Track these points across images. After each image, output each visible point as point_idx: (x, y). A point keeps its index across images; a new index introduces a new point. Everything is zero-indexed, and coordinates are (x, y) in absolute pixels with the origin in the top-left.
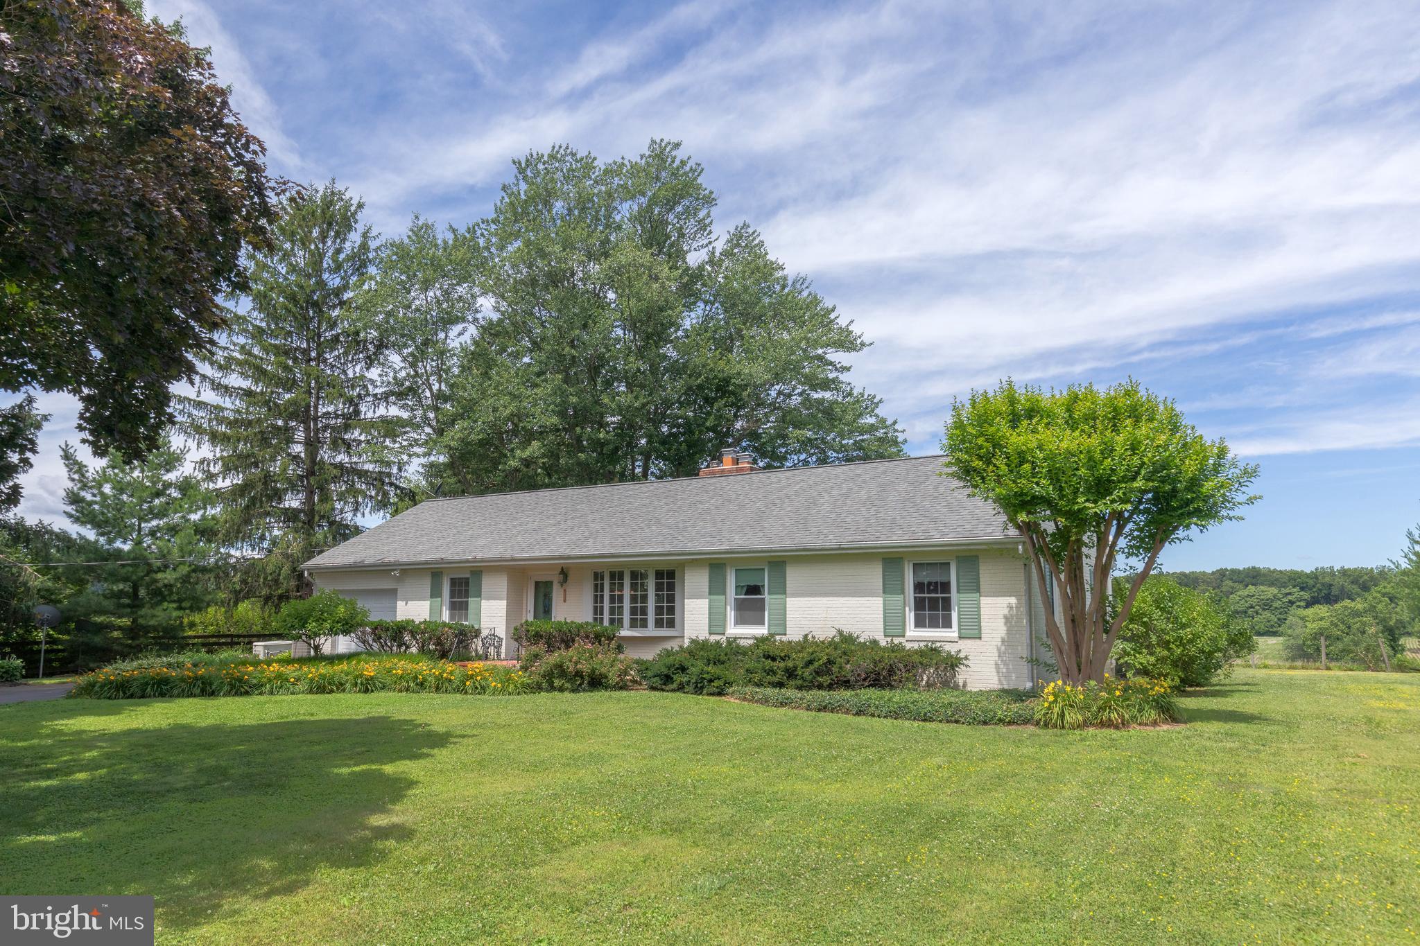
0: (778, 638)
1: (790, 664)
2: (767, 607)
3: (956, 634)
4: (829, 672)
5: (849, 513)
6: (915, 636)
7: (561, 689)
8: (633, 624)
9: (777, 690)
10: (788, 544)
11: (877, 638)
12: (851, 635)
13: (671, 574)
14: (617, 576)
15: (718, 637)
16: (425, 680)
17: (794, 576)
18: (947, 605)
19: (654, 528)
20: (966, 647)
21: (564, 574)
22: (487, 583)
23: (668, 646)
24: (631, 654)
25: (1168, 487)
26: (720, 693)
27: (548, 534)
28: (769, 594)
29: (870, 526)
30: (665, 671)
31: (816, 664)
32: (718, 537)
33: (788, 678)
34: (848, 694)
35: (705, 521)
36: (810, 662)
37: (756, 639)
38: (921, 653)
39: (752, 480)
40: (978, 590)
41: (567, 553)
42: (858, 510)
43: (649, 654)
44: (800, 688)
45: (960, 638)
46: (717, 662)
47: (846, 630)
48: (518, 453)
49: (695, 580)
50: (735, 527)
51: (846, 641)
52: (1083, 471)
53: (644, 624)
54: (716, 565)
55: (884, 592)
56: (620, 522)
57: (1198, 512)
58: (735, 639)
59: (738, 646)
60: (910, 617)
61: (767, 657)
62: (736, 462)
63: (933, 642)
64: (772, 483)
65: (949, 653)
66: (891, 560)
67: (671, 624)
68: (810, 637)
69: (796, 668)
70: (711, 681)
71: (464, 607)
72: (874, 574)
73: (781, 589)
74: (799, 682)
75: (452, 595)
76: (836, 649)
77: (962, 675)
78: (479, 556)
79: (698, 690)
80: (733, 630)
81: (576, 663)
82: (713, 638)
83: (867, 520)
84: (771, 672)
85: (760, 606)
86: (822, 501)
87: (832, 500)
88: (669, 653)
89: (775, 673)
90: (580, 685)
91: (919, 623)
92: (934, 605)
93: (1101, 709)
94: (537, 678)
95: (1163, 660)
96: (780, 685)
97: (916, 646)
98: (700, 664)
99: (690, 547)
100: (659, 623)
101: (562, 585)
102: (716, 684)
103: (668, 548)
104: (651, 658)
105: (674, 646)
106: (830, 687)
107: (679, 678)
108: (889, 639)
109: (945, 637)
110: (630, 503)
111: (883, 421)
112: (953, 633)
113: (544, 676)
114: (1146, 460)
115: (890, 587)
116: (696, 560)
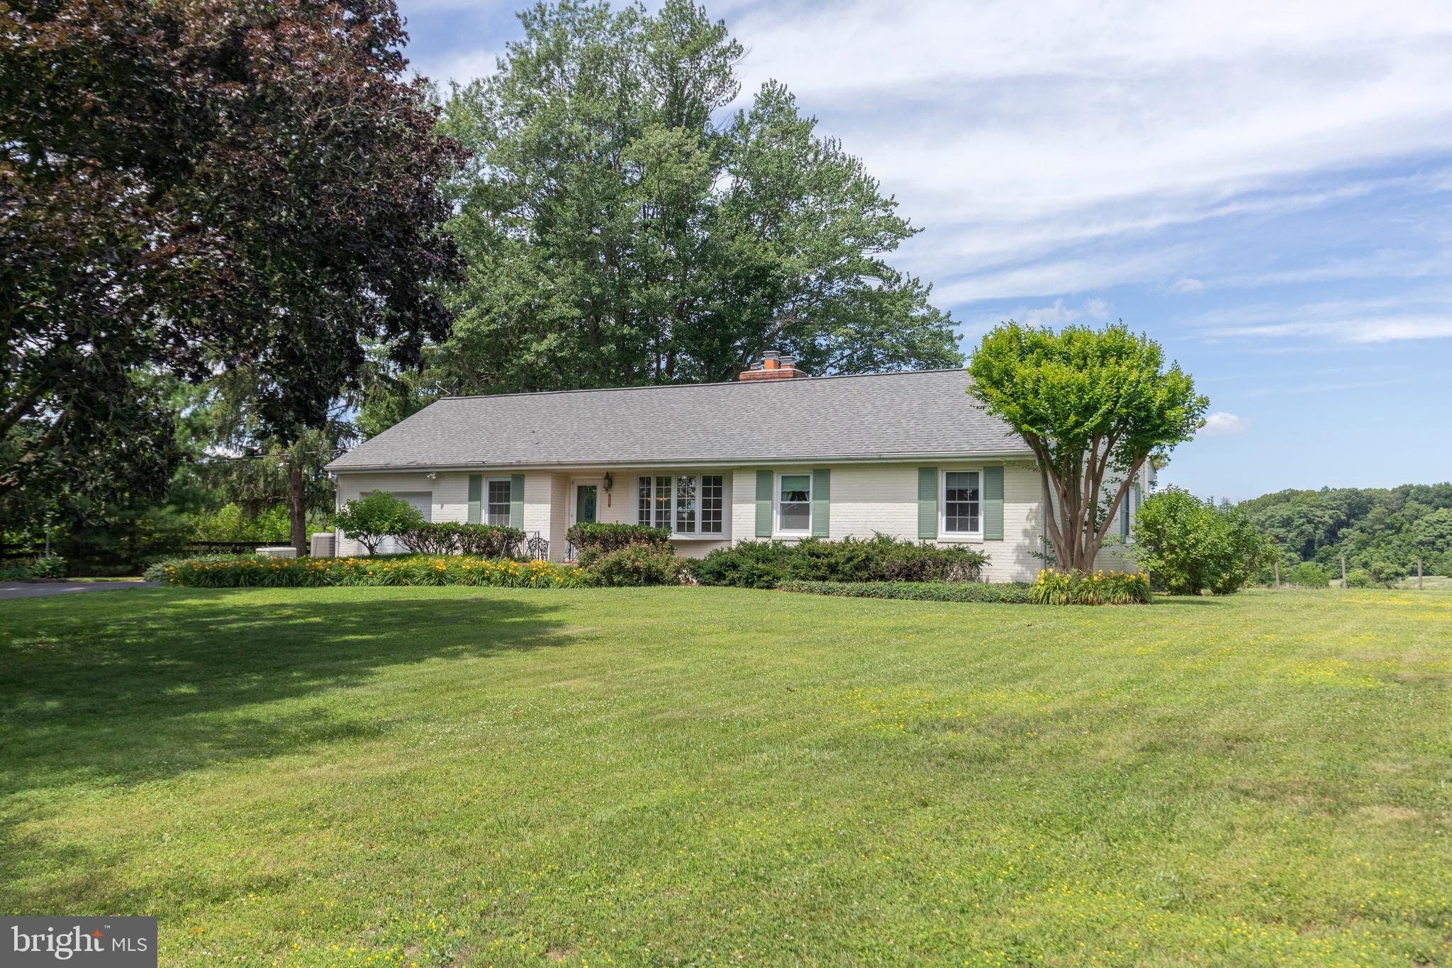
0: (821, 540)
1: (833, 560)
2: (811, 512)
3: (982, 537)
4: (867, 568)
5: (891, 424)
6: (946, 538)
7: (620, 584)
8: (681, 527)
9: (821, 583)
10: (832, 454)
11: (912, 540)
12: (888, 538)
13: (718, 481)
14: (664, 481)
15: (765, 540)
16: (491, 575)
17: (837, 482)
18: (975, 510)
19: (701, 435)
20: (989, 548)
21: (610, 479)
22: (530, 486)
23: (718, 546)
24: (683, 555)
25: (1143, 414)
26: (769, 586)
27: (591, 438)
28: (814, 499)
29: (908, 437)
30: (717, 568)
31: (856, 561)
32: (766, 446)
33: (831, 573)
34: (882, 584)
35: (751, 429)
36: (850, 559)
37: (801, 540)
38: (949, 552)
39: (796, 388)
40: (1002, 497)
41: (616, 458)
42: (899, 422)
43: (701, 555)
44: (841, 581)
45: (985, 539)
46: (766, 560)
47: (885, 532)
48: (535, 346)
49: (743, 486)
50: (781, 436)
51: (884, 544)
52: (1073, 398)
53: (691, 527)
54: (764, 472)
55: (920, 498)
56: (664, 428)
57: (1166, 435)
58: (781, 542)
59: (784, 547)
60: (942, 520)
61: (812, 555)
62: (779, 365)
63: (960, 543)
64: (816, 391)
65: (974, 553)
66: (927, 469)
67: (718, 528)
68: (851, 539)
69: (837, 563)
70: (760, 576)
71: (506, 510)
72: (911, 481)
73: (825, 495)
74: (840, 576)
75: (492, 499)
76: (873, 549)
77: (985, 572)
78: (523, 460)
79: (749, 583)
80: (778, 533)
81: (634, 561)
82: (760, 541)
83: (906, 432)
84: (815, 567)
85: (805, 511)
86: (865, 411)
87: (875, 411)
88: (719, 554)
89: (819, 569)
90: (637, 581)
91: (950, 526)
92: (963, 510)
93: (1081, 590)
94: (597, 575)
95: (1170, 563)
96: (824, 579)
97: (945, 546)
98: (751, 562)
99: (739, 455)
100: (706, 528)
101: (607, 490)
102: (765, 578)
103: (717, 455)
104: (702, 558)
105: (723, 547)
106: (868, 580)
107: (731, 574)
108: (922, 541)
109: (971, 539)
110: (672, 409)
111: (936, 313)
112: (978, 536)
113: (603, 573)
114: (1122, 391)
115: (925, 493)
116: (744, 467)
